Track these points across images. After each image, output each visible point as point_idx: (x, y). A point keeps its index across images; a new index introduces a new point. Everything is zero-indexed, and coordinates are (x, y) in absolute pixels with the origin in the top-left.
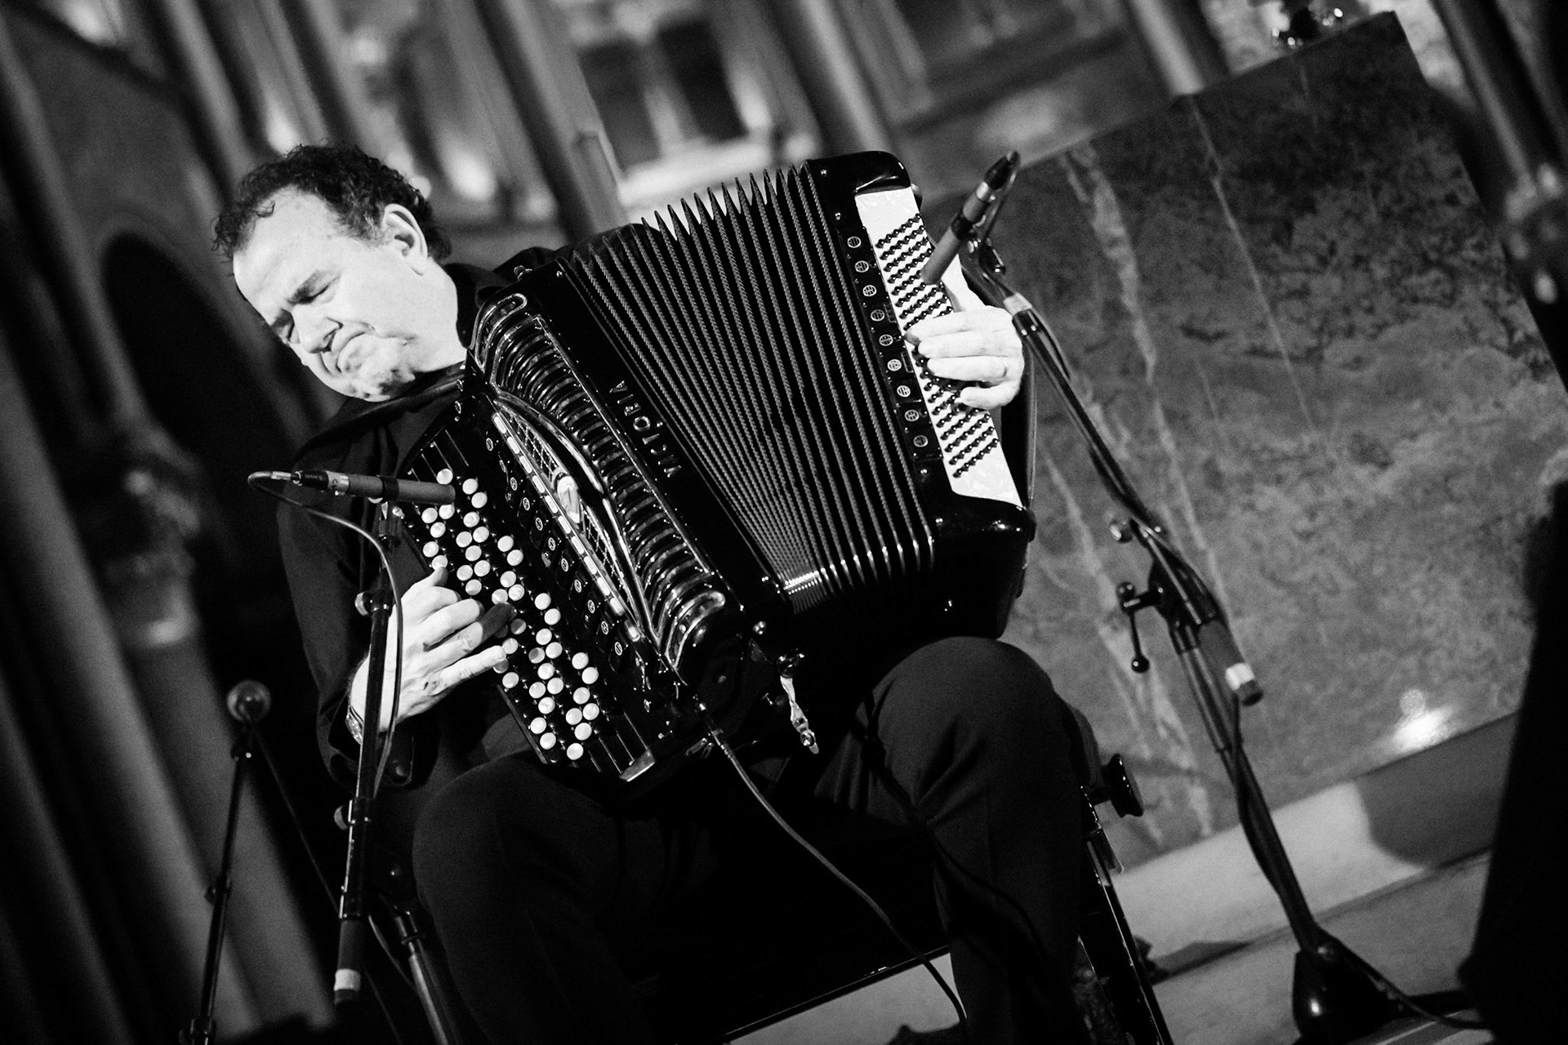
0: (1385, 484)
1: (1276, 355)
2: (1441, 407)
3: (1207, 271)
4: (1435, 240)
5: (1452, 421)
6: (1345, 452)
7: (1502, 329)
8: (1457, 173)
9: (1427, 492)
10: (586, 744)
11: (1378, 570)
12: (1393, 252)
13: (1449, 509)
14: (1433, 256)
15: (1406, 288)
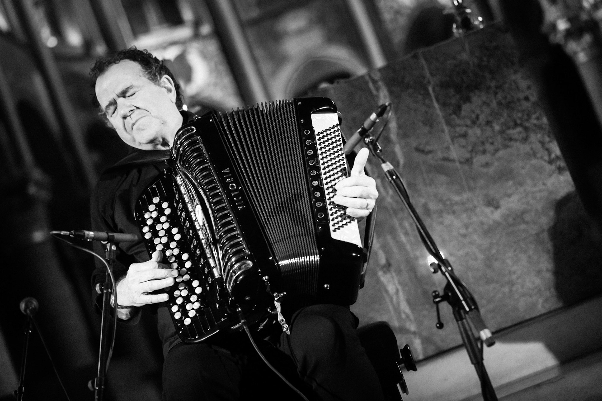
0: (497, 215)
1: (453, 161)
2: (521, 184)
3: (425, 124)
4: (520, 115)
5: (525, 190)
6: (481, 202)
7: (546, 152)
8: (529, 88)
9: (514, 219)
10: (192, 319)
11: (494, 251)
12: (502, 120)
13: (523, 226)
14: (519, 122)
15: (507, 135)
